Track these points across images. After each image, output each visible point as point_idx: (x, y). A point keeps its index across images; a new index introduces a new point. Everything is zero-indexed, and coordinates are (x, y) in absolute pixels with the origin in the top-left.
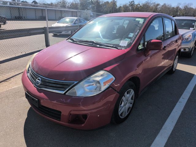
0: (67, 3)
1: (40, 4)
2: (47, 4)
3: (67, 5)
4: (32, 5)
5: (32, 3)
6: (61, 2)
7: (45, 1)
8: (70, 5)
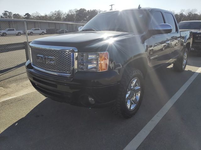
0: (62, 15)
1: (33, 17)
2: (41, 16)
3: (62, 17)
4: (24, 18)
5: (25, 16)
6: (55, 14)
7: (39, 14)
8: (66, 17)
